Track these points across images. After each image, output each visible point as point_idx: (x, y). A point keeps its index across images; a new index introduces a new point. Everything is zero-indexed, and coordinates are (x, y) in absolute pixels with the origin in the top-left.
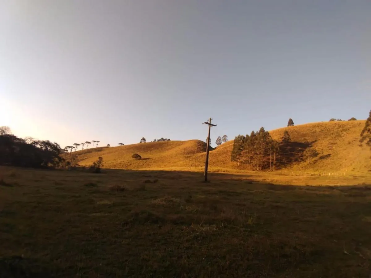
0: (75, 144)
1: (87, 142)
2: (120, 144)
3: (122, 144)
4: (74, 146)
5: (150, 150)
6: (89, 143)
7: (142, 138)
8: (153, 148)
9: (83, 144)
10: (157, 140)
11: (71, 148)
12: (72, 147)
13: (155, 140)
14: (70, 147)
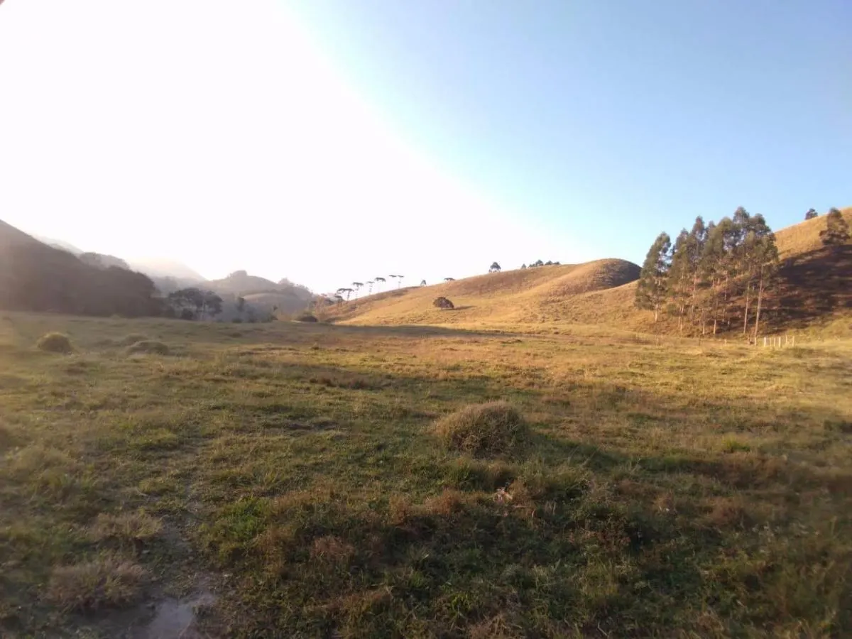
0: (354, 283)
1: (378, 279)
2: (447, 279)
3: (451, 279)
4: (354, 287)
5: (495, 289)
6: (383, 279)
7: (492, 264)
8: (501, 285)
9: (370, 282)
10: (527, 266)
11: (347, 292)
12: (350, 290)
13: (524, 266)
14: (344, 290)
